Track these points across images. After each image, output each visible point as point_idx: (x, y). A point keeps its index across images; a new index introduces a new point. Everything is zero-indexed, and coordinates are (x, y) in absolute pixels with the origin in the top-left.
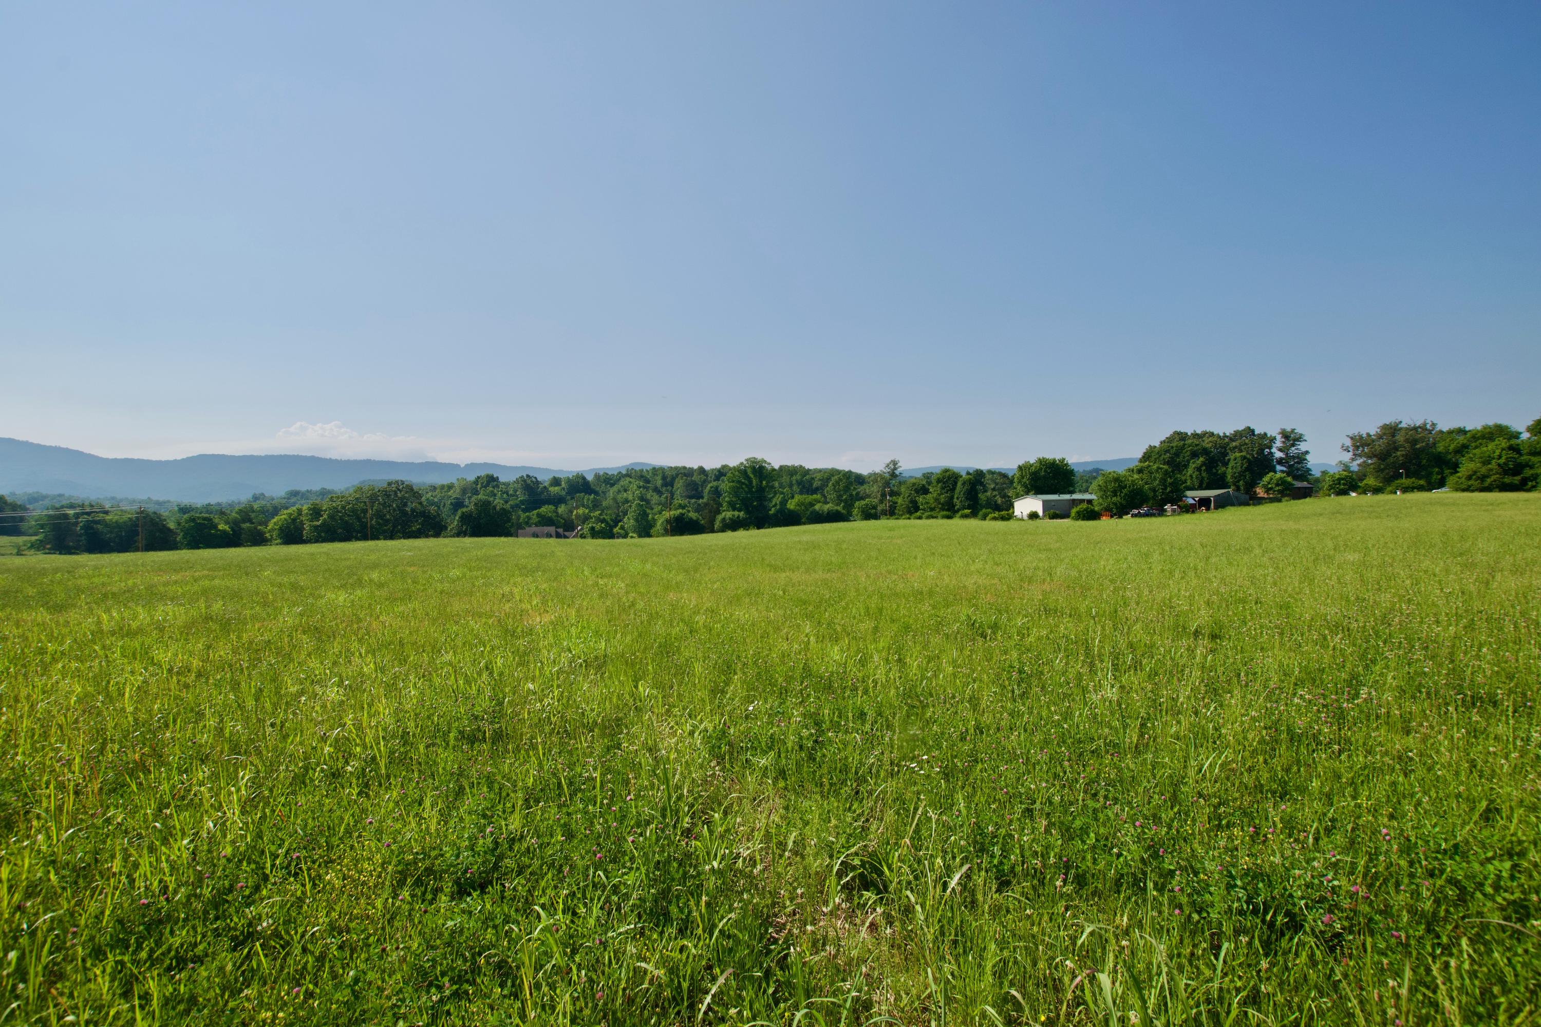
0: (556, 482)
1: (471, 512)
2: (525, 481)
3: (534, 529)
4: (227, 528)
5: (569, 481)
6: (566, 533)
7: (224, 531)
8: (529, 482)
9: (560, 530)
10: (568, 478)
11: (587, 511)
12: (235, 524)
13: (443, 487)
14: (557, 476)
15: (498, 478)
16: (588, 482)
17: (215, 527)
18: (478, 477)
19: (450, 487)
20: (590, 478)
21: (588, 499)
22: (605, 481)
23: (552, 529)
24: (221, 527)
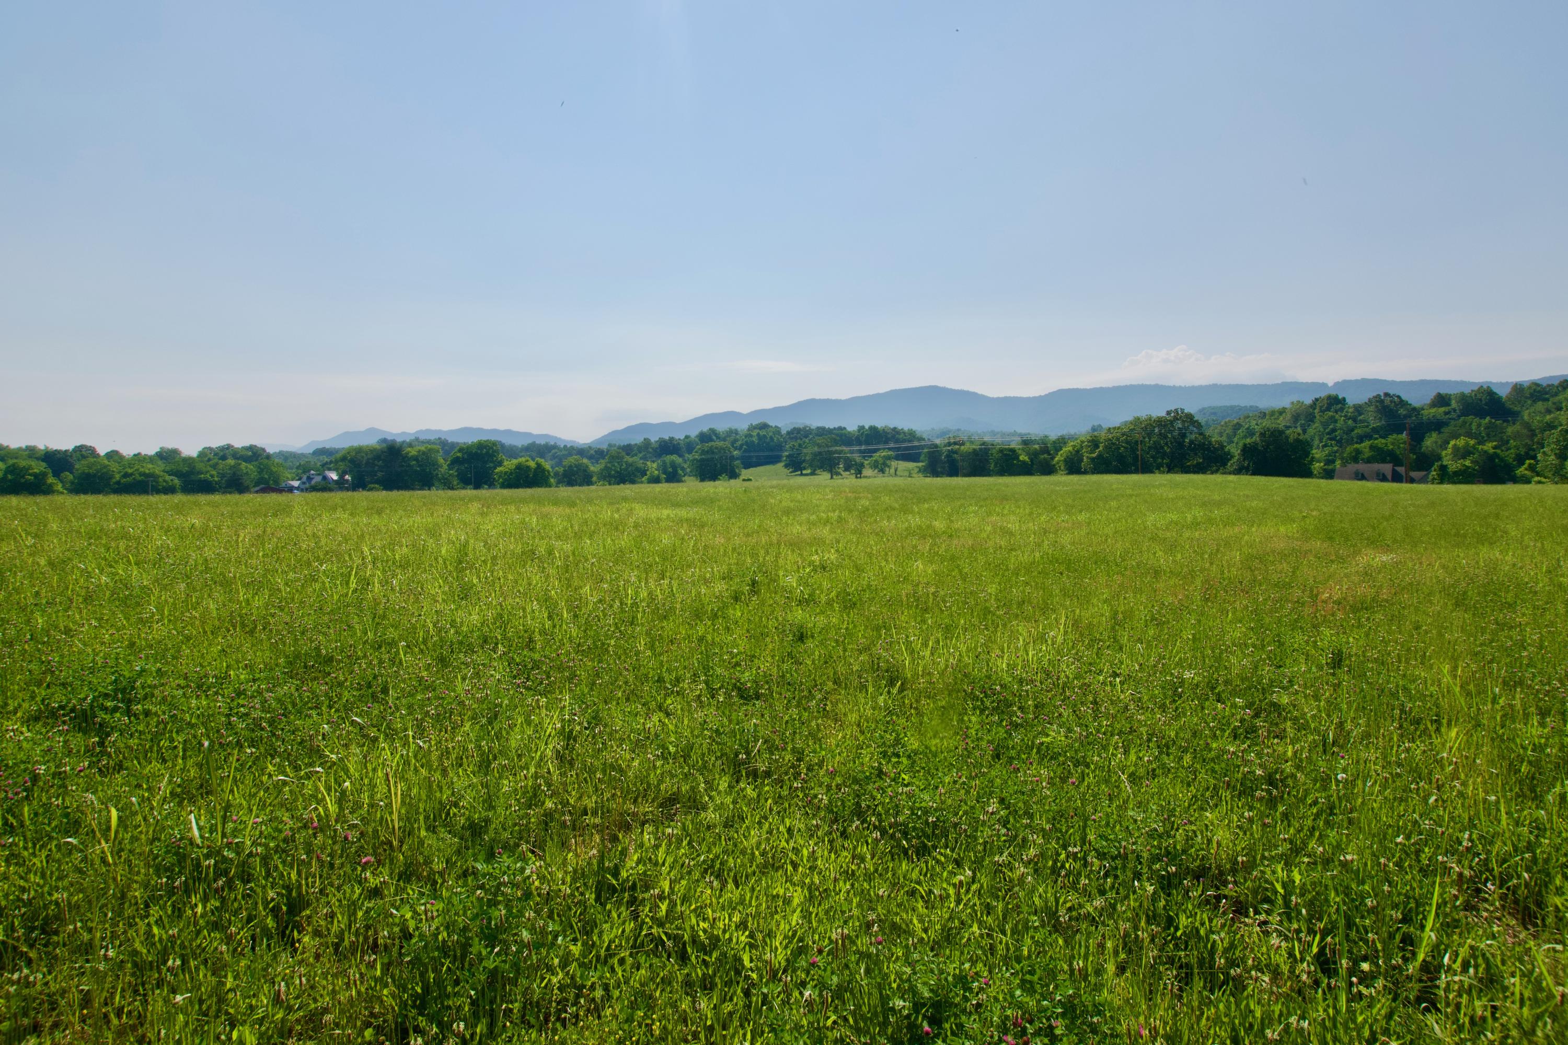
0: (1441, 400)
1: (1256, 443)
2: (1382, 401)
3: (1361, 467)
4: (1026, 459)
5: (1463, 398)
6: (1413, 474)
7: (1024, 462)
8: (1387, 401)
9: (1401, 470)
10: (1463, 394)
11: (1472, 442)
12: (1034, 455)
13: (1273, 413)
14: (1443, 392)
15: (1344, 399)
16: (1500, 398)
17: (1017, 457)
18: (1317, 400)
19: (1282, 412)
20: (1503, 393)
21: (1479, 425)
22: (1532, 395)
23: (1387, 468)
24: (1021, 458)
